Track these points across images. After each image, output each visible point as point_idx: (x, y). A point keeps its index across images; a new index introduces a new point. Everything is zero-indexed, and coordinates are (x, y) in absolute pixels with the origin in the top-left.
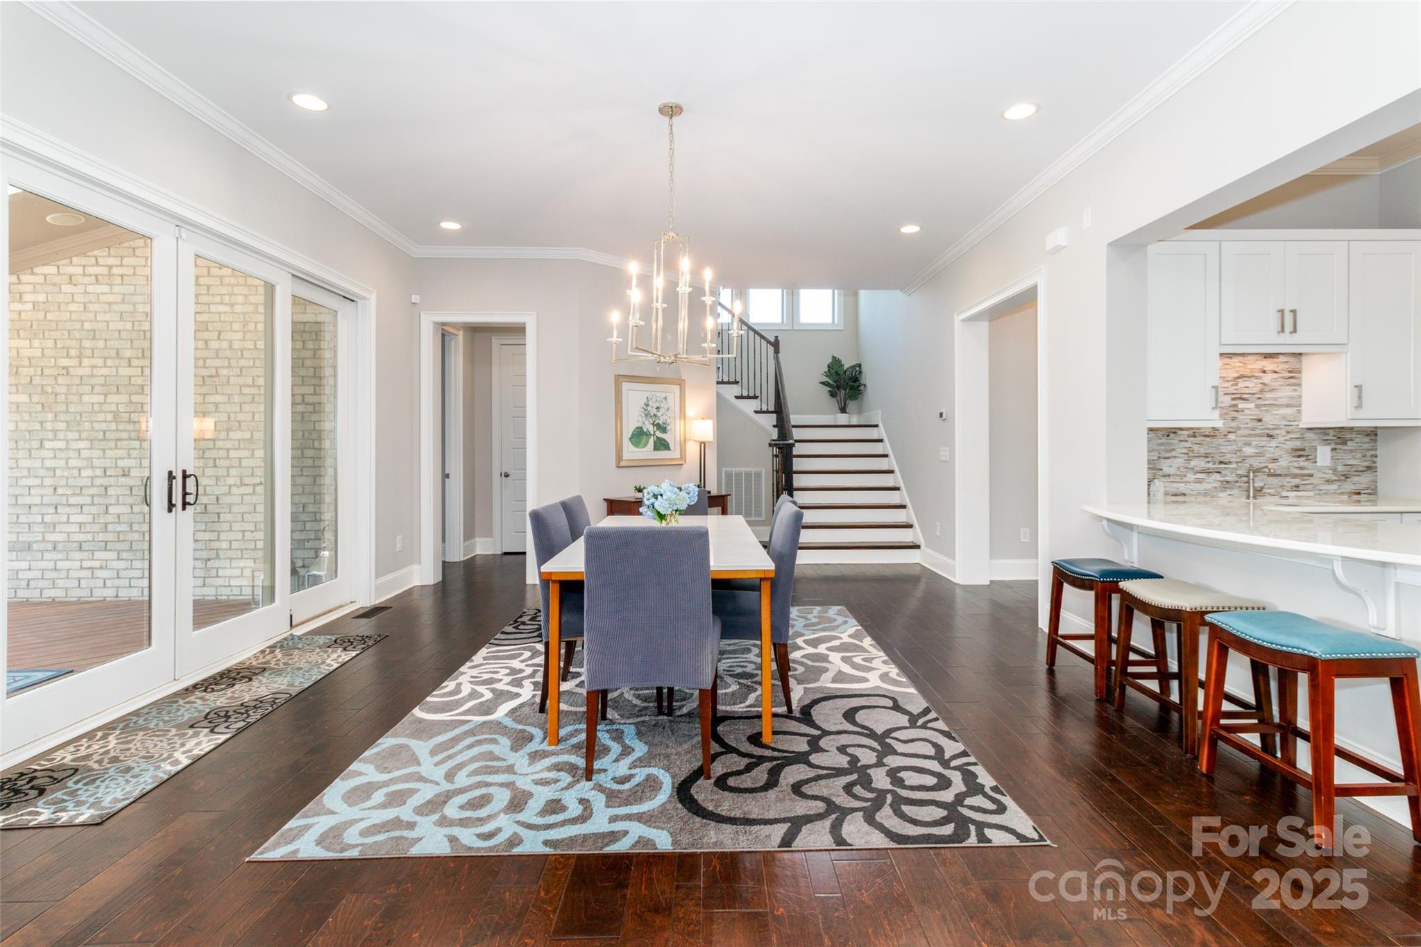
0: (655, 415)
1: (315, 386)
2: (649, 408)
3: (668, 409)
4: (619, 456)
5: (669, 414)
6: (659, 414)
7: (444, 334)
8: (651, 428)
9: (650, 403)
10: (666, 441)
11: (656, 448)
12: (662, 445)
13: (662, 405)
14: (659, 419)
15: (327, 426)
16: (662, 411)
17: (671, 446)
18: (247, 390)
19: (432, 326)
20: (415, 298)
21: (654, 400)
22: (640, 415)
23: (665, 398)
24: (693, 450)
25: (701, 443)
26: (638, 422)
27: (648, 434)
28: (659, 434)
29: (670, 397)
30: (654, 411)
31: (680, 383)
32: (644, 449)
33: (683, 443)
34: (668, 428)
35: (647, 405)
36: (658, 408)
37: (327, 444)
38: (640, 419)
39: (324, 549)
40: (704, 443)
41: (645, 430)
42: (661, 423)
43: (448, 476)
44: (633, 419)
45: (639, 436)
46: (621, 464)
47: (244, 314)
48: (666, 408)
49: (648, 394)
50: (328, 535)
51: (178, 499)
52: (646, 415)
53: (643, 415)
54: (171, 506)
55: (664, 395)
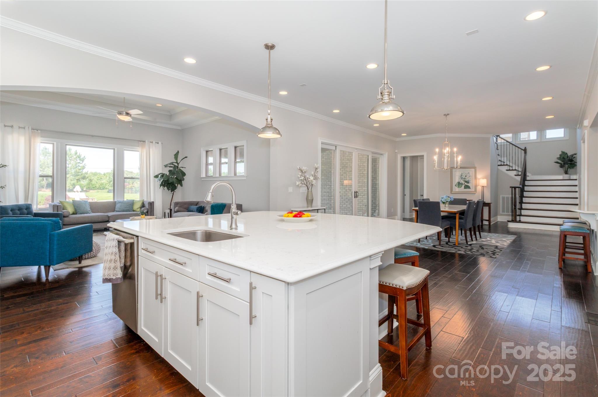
0: (465, 178)
1: (374, 173)
2: (462, 176)
3: (470, 176)
4: (451, 190)
5: (470, 178)
6: (466, 178)
7: (404, 158)
8: (463, 182)
9: (463, 175)
10: (469, 186)
11: (465, 188)
12: (467, 187)
13: (467, 175)
14: (466, 179)
15: (377, 182)
16: (467, 177)
17: (471, 188)
18: (361, 175)
19: (400, 157)
20: (396, 151)
21: (464, 174)
22: (459, 178)
23: (469, 173)
24: (479, 188)
25: (482, 186)
26: (459, 180)
27: (462, 184)
28: (466, 184)
29: (471, 173)
30: (465, 177)
31: (475, 168)
32: (461, 188)
33: (476, 187)
34: (470, 182)
35: (462, 175)
36: (466, 176)
37: (377, 187)
38: (459, 179)
39: (377, 210)
40: (483, 187)
41: (461, 183)
42: (467, 180)
43: (405, 195)
44: (457, 179)
45: (459, 184)
46: (452, 192)
47: (361, 158)
48: (469, 176)
49: (462, 172)
50: (378, 208)
51: (356, 196)
52: (461, 178)
53: (460, 178)
54: (355, 197)
55: (468, 172)
